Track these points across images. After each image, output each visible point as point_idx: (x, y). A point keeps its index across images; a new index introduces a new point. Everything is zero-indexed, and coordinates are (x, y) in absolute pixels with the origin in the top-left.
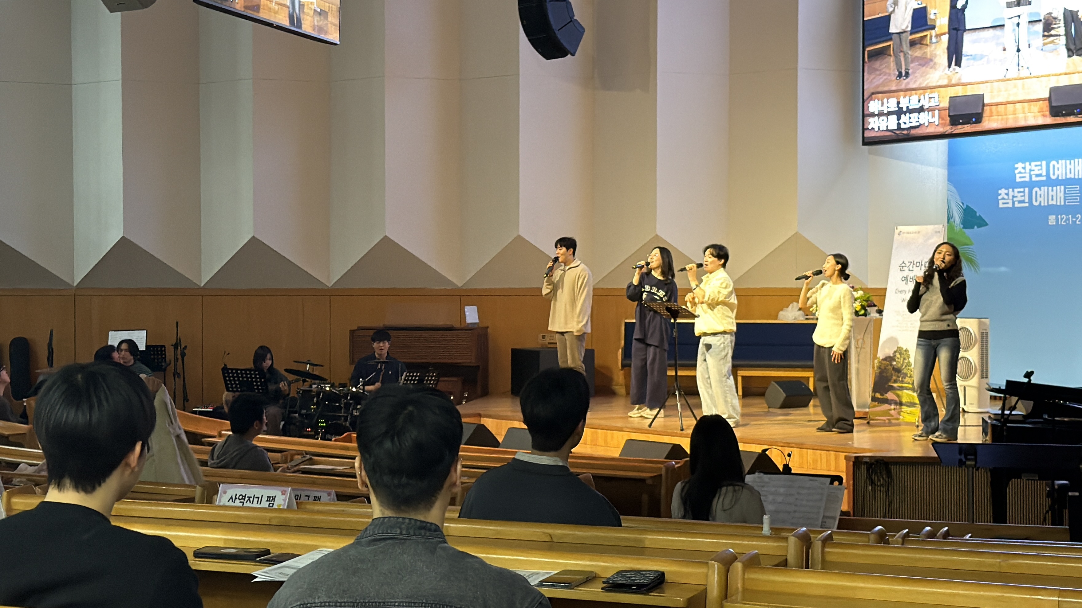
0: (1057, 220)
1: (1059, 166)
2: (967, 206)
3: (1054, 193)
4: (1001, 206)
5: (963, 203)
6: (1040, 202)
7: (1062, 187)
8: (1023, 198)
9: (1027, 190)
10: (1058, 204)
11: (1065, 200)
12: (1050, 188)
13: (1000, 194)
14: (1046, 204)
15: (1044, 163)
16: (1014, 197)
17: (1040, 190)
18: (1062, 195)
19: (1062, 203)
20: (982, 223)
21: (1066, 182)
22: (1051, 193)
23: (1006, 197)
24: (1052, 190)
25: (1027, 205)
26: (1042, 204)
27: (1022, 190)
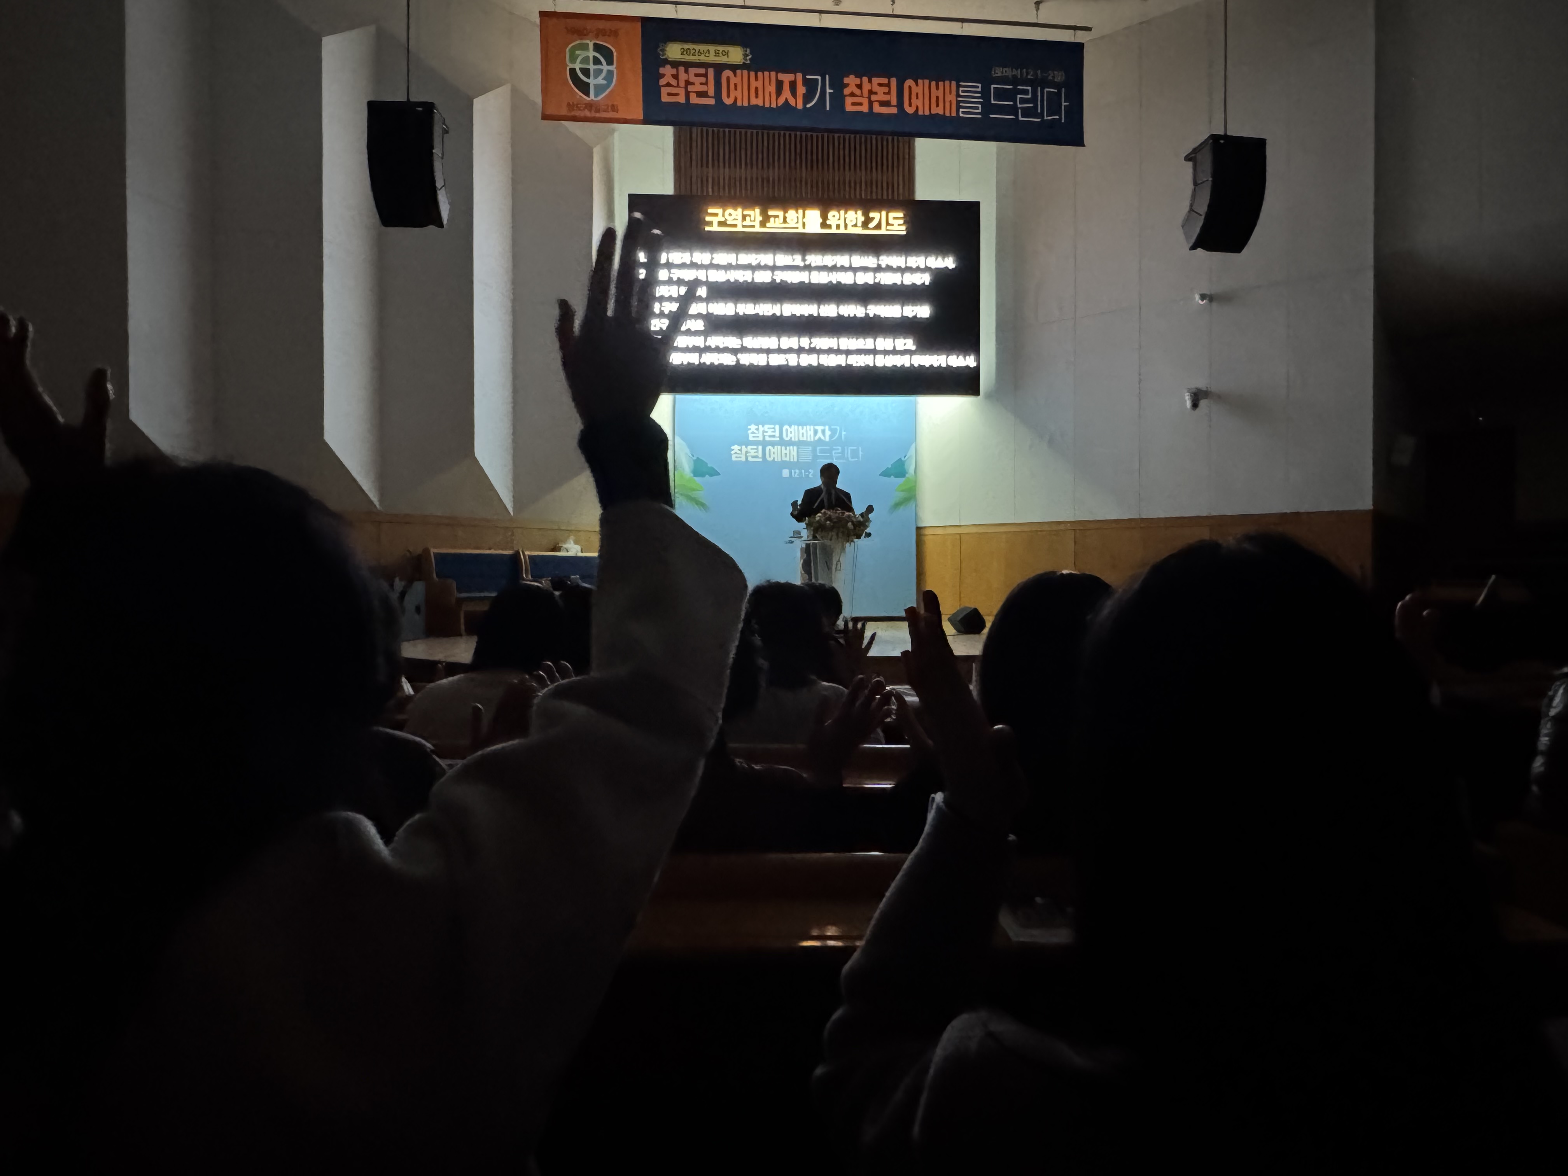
0: (791, 473)
1: (792, 429)
2: (698, 458)
3: (787, 452)
4: (734, 458)
5: (693, 456)
6: (774, 458)
7: (795, 448)
8: (756, 454)
9: (760, 448)
10: (792, 460)
11: (798, 457)
12: (783, 448)
13: (733, 450)
14: (780, 460)
15: (777, 427)
16: (747, 452)
17: (774, 448)
18: (795, 453)
19: (796, 460)
20: (714, 473)
21: (799, 444)
22: (784, 451)
23: (739, 452)
24: (786, 449)
25: (761, 460)
26: (776, 460)
27: (755, 447)
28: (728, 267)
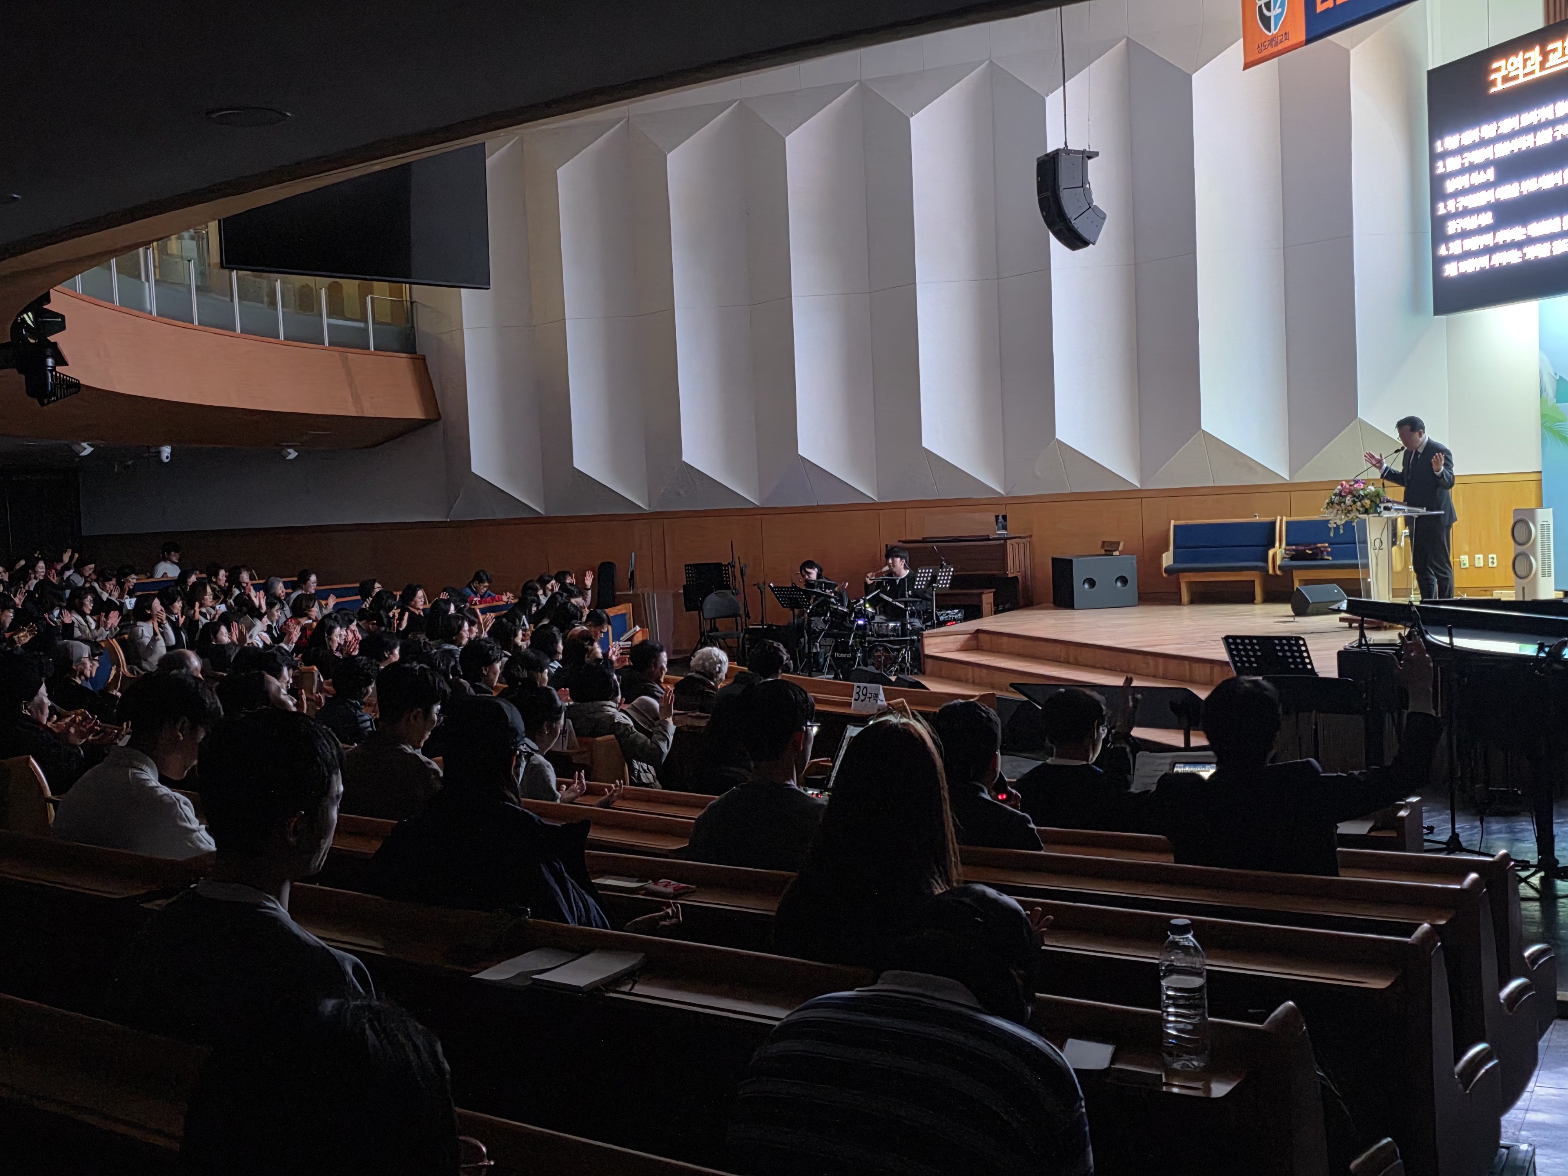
28: (1514, 134)
